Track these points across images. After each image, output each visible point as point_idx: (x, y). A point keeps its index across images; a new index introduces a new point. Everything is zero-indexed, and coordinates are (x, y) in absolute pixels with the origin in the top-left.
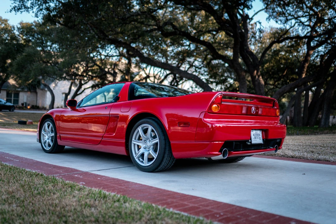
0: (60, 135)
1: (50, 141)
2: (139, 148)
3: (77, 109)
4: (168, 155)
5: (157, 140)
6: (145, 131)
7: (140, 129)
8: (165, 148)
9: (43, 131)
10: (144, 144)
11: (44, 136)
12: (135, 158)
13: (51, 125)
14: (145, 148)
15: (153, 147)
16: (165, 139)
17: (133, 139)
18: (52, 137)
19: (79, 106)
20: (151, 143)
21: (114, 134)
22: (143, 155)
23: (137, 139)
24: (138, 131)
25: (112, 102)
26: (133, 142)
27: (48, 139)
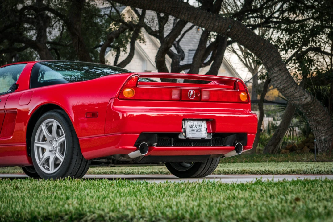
2: (43, 150)
4: (77, 156)
5: (63, 138)
6: (50, 129)
7: (43, 127)
8: (73, 147)
10: (50, 146)
12: (39, 165)
14: (51, 151)
15: (60, 148)
16: (73, 136)
17: (36, 141)
20: (56, 145)
21: (11, 137)
22: (48, 160)
23: (41, 140)
24: (42, 130)
25: (8, 93)
26: (35, 144)
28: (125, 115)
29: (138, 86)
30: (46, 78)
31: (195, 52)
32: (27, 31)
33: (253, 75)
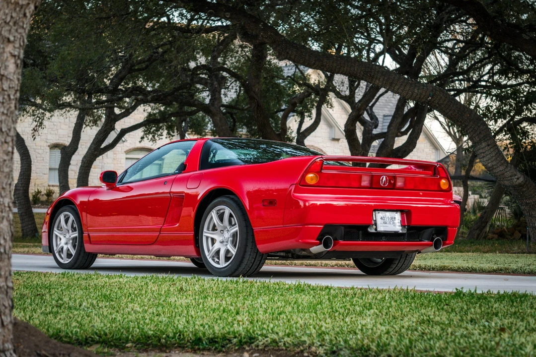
0: (88, 234)
1: (70, 246)
2: (213, 241)
3: (117, 186)
4: (252, 248)
5: (236, 228)
6: (221, 217)
7: (214, 214)
8: (247, 239)
9: (55, 229)
10: (220, 236)
11: (58, 240)
12: (208, 257)
13: (72, 218)
14: (222, 242)
15: (232, 239)
16: (247, 226)
17: (205, 230)
18: (74, 239)
19: (121, 181)
20: (227, 235)
21: (176, 224)
22: (218, 252)
23: (210, 230)
24: (212, 218)
25: (174, 174)
26: (204, 234)
27: (66, 244)
28: (307, 204)
29: (323, 171)
30: (217, 158)
31: (391, 118)
32: (199, 93)
33: (457, 145)
